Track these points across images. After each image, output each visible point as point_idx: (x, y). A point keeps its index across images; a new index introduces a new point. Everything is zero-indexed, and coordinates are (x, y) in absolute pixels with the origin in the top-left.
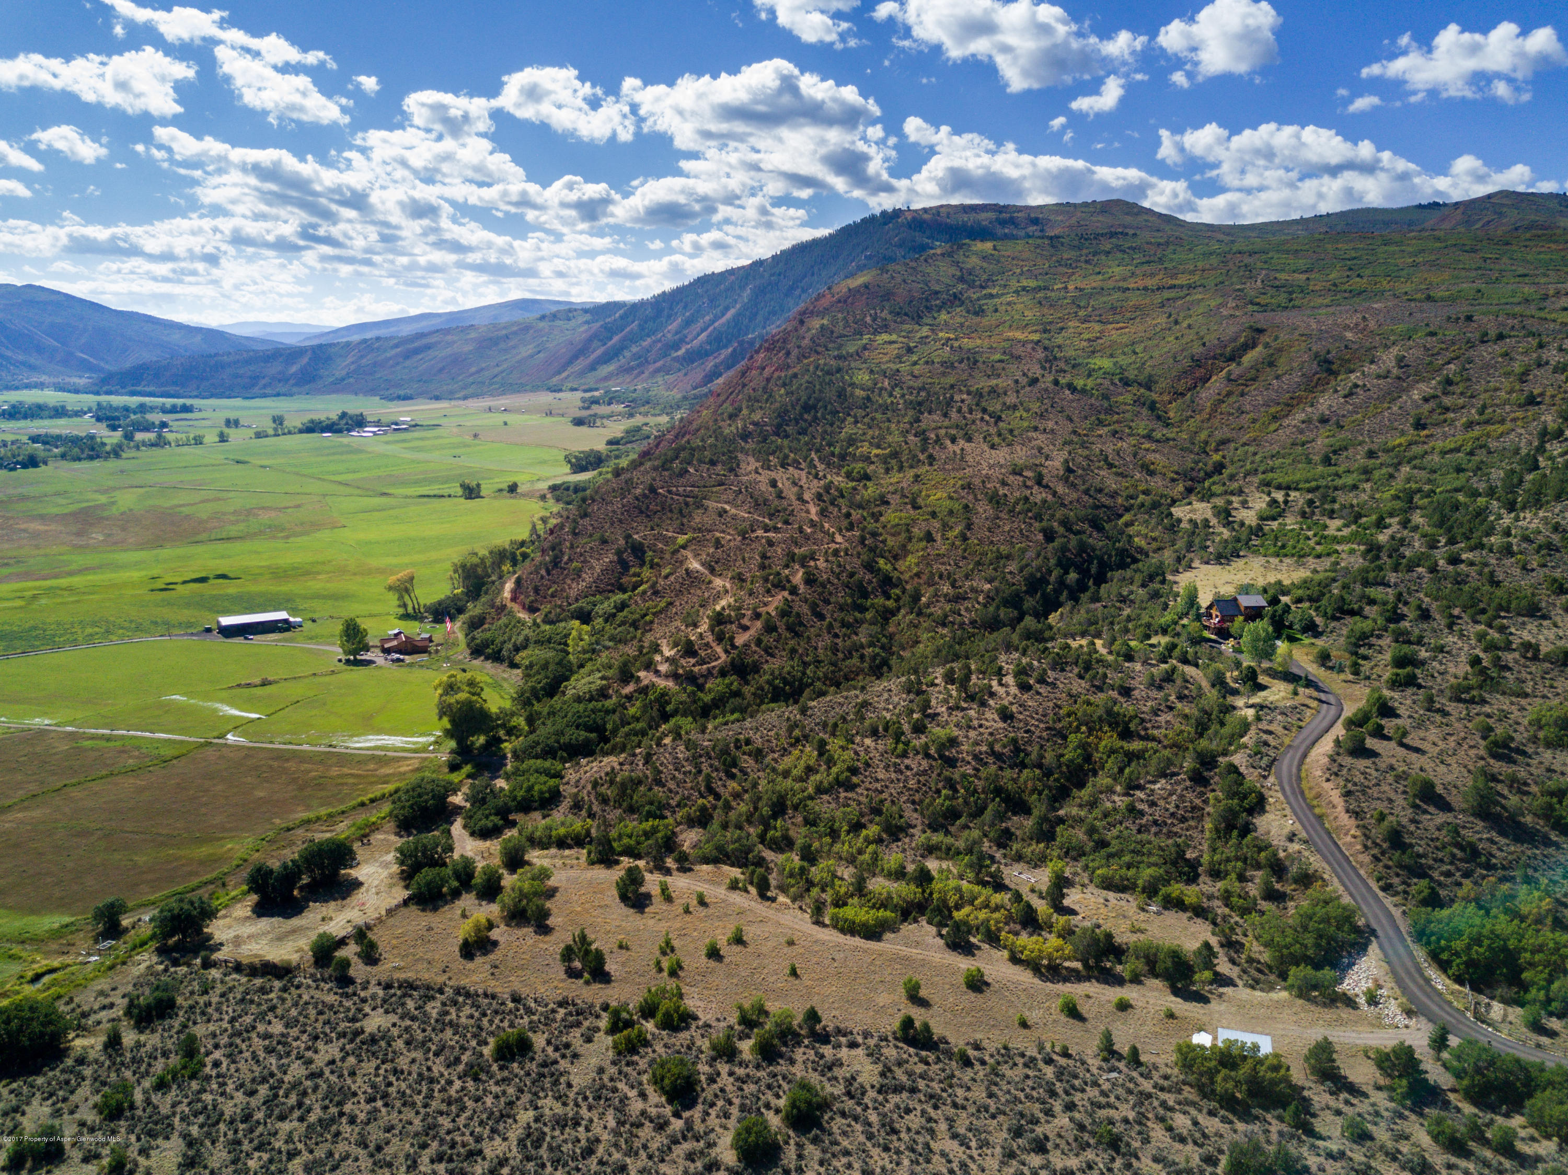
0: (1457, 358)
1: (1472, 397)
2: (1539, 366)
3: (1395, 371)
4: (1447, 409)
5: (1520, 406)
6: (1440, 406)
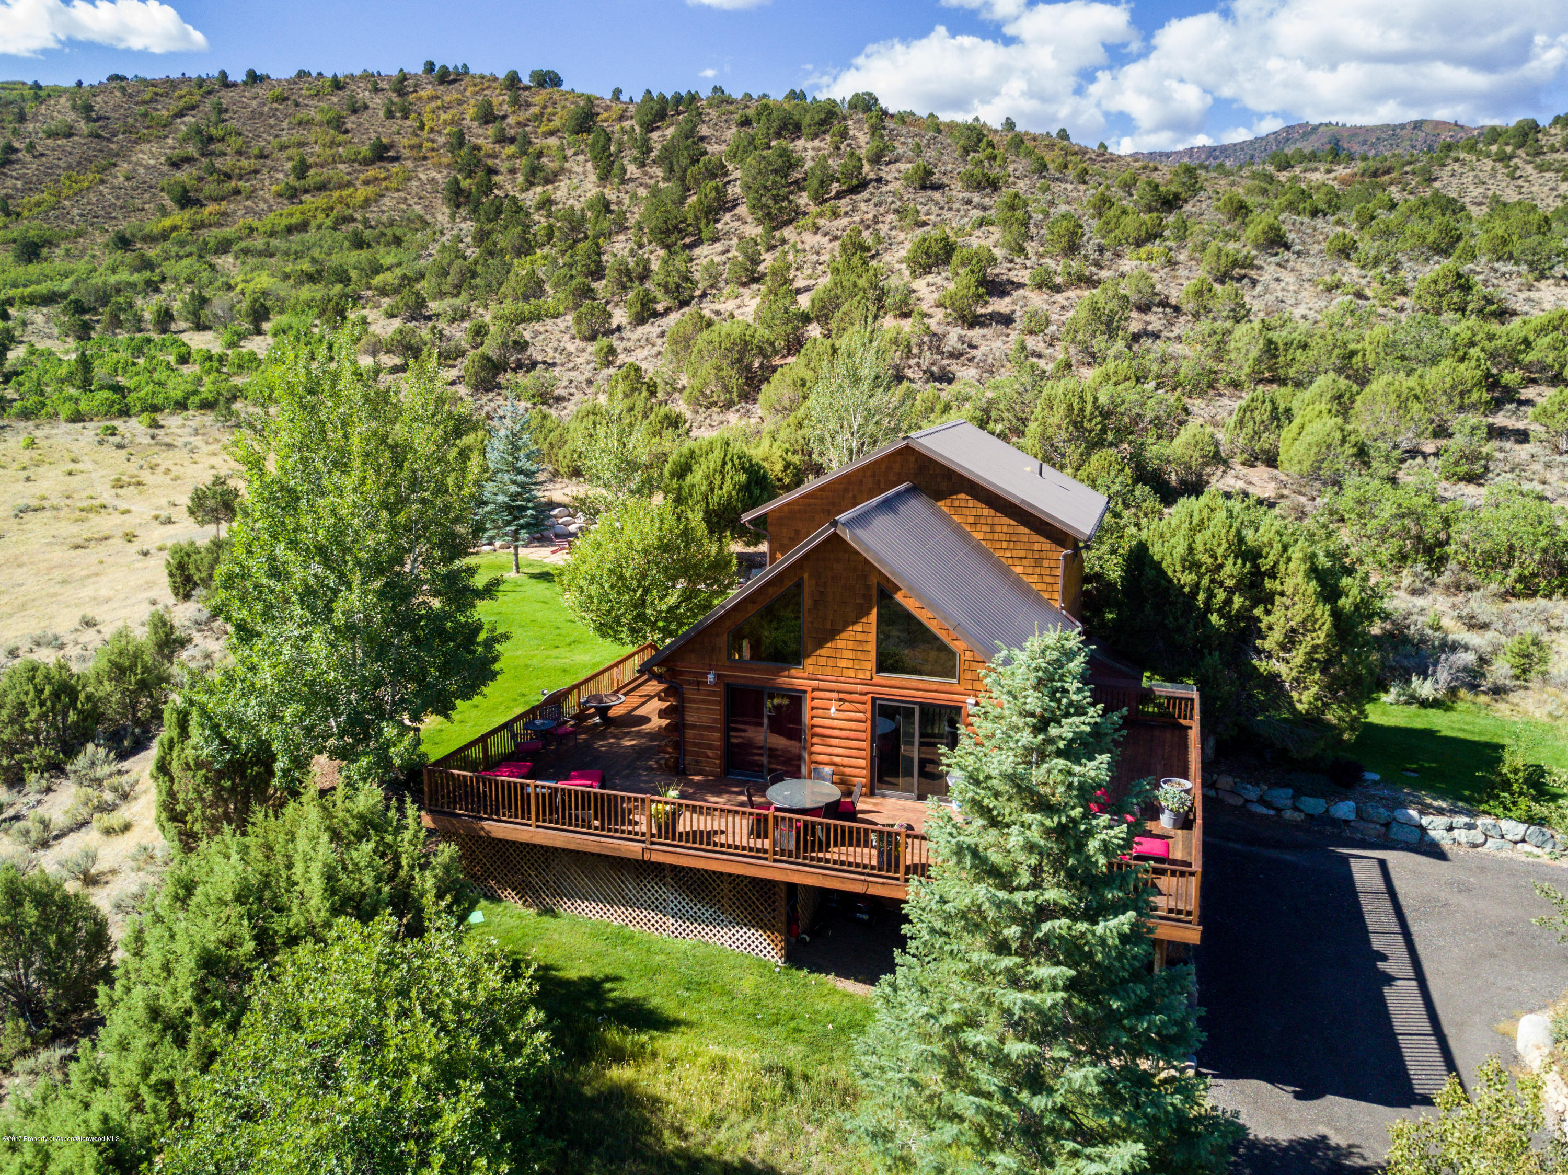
0: (193, 108)
1: (262, 156)
2: (355, 111)
3: (83, 126)
4: (229, 177)
5: (367, 162)
6: (212, 170)
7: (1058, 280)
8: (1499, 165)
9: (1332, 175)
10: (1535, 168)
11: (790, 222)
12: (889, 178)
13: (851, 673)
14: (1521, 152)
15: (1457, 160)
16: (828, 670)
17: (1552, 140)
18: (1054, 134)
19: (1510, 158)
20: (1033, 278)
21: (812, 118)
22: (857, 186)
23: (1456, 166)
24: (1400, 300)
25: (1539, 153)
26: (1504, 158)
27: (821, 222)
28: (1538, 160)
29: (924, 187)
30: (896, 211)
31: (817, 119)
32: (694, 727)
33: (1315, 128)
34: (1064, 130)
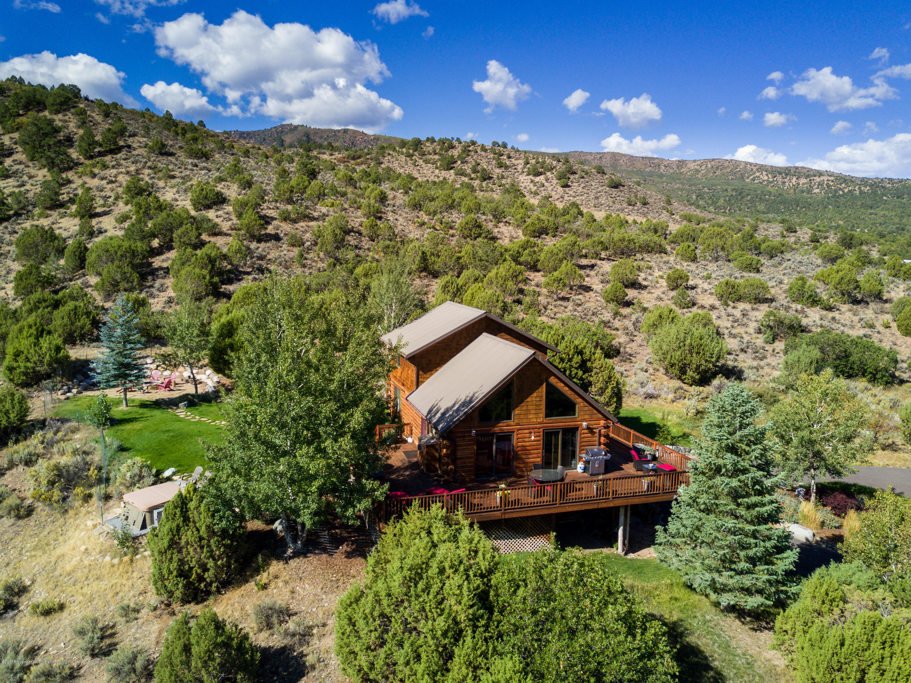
7: (292, 216)
8: (408, 159)
9: (333, 157)
10: (424, 161)
11: (71, 169)
12: (135, 145)
13: (535, 420)
14: (416, 153)
15: (389, 154)
16: (525, 421)
17: (428, 149)
18: (196, 124)
19: (412, 155)
20: (280, 215)
21: (55, 100)
22: (114, 150)
23: (390, 157)
24: (451, 232)
25: (424, 155)
26: (410, 156)
27: (96, 171)
28: (424, 158)
29: (162, 154)
30: (150, 168)
31: (58, 101)
32: (460, 458)
33: (296, 127)
34: (202, 122)
